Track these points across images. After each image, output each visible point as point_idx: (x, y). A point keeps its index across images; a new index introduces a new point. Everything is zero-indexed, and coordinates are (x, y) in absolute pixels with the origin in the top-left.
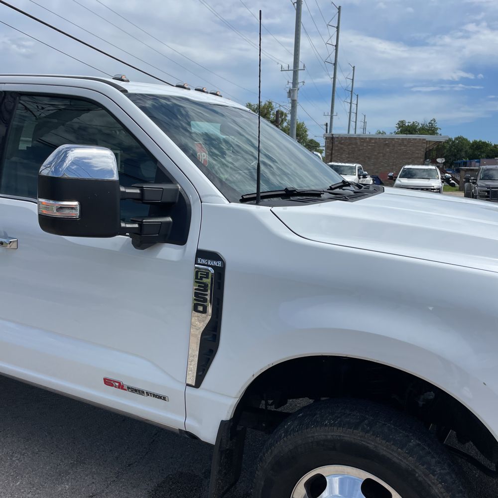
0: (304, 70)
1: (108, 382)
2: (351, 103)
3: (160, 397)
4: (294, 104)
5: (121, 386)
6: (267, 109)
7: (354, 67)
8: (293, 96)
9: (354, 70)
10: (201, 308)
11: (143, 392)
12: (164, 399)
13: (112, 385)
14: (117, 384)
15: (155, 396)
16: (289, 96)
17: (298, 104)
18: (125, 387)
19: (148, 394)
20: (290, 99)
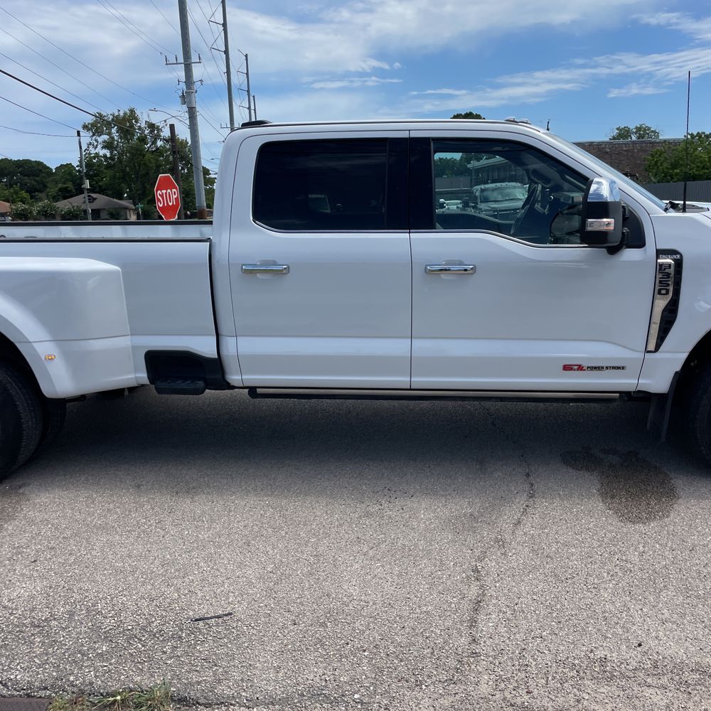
0: (200, 62)
1: (567, 368)
2: (249, 108)
3: (619, 368)
4: (192, 113)
5: (580, 368)
6: (130, 121)
7: (246, 56)
8: (190, 102)
9: (247, 59)
10: (663, 292)
11: (603, 368)
12: (623, 368)
13: (571, 369)
14: (576, 367)
15: (614, 368)
16: (184, 103)
17: (198, 114)
18: (585, 368)
19: (607, 368)
20: (185, 105)
